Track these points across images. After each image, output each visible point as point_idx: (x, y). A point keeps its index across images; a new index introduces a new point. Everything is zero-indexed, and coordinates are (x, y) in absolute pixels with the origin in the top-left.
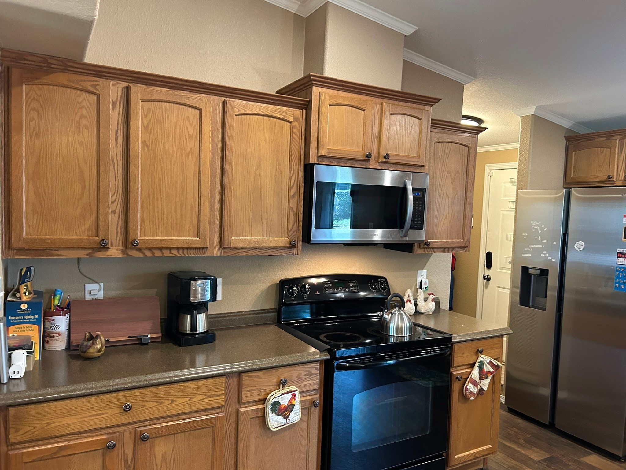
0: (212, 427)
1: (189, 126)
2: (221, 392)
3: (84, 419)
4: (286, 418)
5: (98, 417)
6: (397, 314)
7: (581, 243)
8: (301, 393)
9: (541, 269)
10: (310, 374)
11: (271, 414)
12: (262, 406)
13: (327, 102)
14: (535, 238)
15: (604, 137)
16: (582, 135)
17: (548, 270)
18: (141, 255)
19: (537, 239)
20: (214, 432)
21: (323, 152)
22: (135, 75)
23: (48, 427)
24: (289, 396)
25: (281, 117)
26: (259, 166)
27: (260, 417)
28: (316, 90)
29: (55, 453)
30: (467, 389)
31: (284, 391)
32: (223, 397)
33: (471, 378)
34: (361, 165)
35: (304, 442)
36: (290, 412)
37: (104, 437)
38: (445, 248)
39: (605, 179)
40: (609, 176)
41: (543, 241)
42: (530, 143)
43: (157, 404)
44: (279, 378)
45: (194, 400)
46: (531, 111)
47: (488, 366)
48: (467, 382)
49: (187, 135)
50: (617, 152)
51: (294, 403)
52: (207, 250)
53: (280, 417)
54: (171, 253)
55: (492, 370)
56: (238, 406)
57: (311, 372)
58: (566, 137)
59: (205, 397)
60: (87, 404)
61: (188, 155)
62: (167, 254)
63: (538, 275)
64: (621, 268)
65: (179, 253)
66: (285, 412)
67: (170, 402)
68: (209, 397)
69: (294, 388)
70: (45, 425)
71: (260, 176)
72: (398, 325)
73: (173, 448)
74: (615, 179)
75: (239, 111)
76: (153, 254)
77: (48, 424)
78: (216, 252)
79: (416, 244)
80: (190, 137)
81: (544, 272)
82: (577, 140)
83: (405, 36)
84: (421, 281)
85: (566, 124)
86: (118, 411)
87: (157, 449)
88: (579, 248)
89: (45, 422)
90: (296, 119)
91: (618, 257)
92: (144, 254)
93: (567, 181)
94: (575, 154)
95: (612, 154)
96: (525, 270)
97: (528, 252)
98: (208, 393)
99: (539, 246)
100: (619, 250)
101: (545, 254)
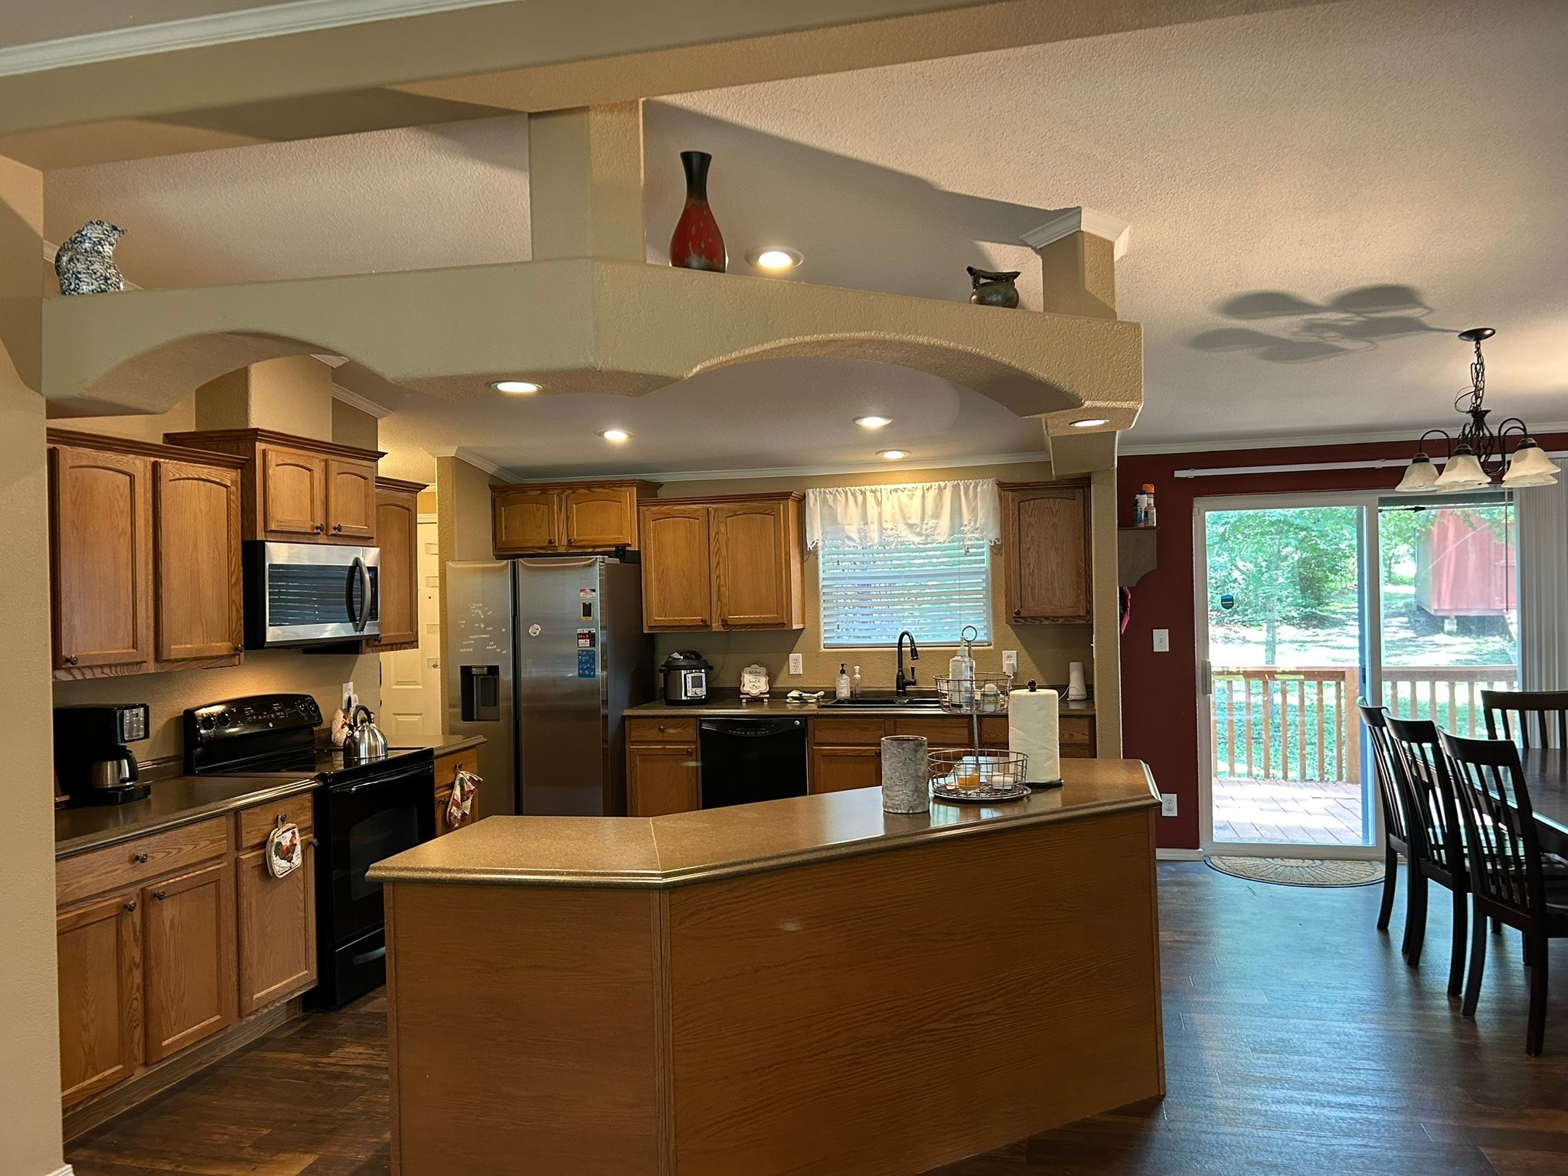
0: (216, 881)
1: (119, 499)
2: (223, 836)
3: (99, 878)
4: (290, 862)
5: (113, 874)
6: (366, 732)
7: (536, 626)
8: (299, 831)
9: (488, 667)
10: (302, 808)
11: (275, 858)
12: (262, 851)
13: (273, 464)
14: (476, 625)
15: (539, 490)
16: (512, 485)
17: (498, 667)
18: (71, 678)
19: (480, 626)
20: (218, 888)
21: (273, 526)
22: (65, 435)
23: (68, 890)
24: (289, 835)
25: (218, 480)
26: (195, 545)
27: (260, 865)
28: (260, 446)
29: (75, 923)
30: (450, 813)
31: (284, 829)
32: (225, 842)
33: (454, 799)
34: (310, 540)
35: (301, 896)
36: (293, 853)
37: (118, 899)
38: (392, 644)
39: (545, 544)
40: (550, 541)
41: (488, 629)
42: (453, 495)
43: (165, 854)
44: (275, 814)
45: (198, 847)
46: (451, 452)
47: (469, 783)
48: (450, 806)
49: (118, 512)
50: (556, 511)
51: (295, 842)
52: (141, 666)
53: (283, 861)
54: (103, 673)
55: (473, 788)
56: (236, 855)
57: (303, 805)
58: (492, 487)
59: (208, 842)
60: (102, 858)
61: (120, 537)
62: (98, 674)
63: (484, 675)
64: (583, 651)
65: (111, 672)
66: (287, 854)
67: (177, 850)
68: (213, 842)
69: (290, 825)
70: (64, 888)
71: (197, 560)
72: (369, 743)
73: (180, 911)
74: (557, 545)
75: (174, 475)
76: (83, 675)
77: (68, 885)
78: (151, 667)
79: (364, 642)
80: (122, 512)
81: (493, 670)
82: (505, 492)
83: (333, 368)
84: (350, 698)
85: (490, 469)
86: (128, 865)
87: (165, 913)
88: (535, 633)
89: (65, 883)
90: (234, 483)
91: (579, 639)
92: (74, 676)
93: (498, 546)
94: (505, 510)
95: (551, 512)
96: (466, 671)
97: (468, 646)
98: (212, 838)
99: (483, 636)
100: (579, 631)
101: (492, 645)
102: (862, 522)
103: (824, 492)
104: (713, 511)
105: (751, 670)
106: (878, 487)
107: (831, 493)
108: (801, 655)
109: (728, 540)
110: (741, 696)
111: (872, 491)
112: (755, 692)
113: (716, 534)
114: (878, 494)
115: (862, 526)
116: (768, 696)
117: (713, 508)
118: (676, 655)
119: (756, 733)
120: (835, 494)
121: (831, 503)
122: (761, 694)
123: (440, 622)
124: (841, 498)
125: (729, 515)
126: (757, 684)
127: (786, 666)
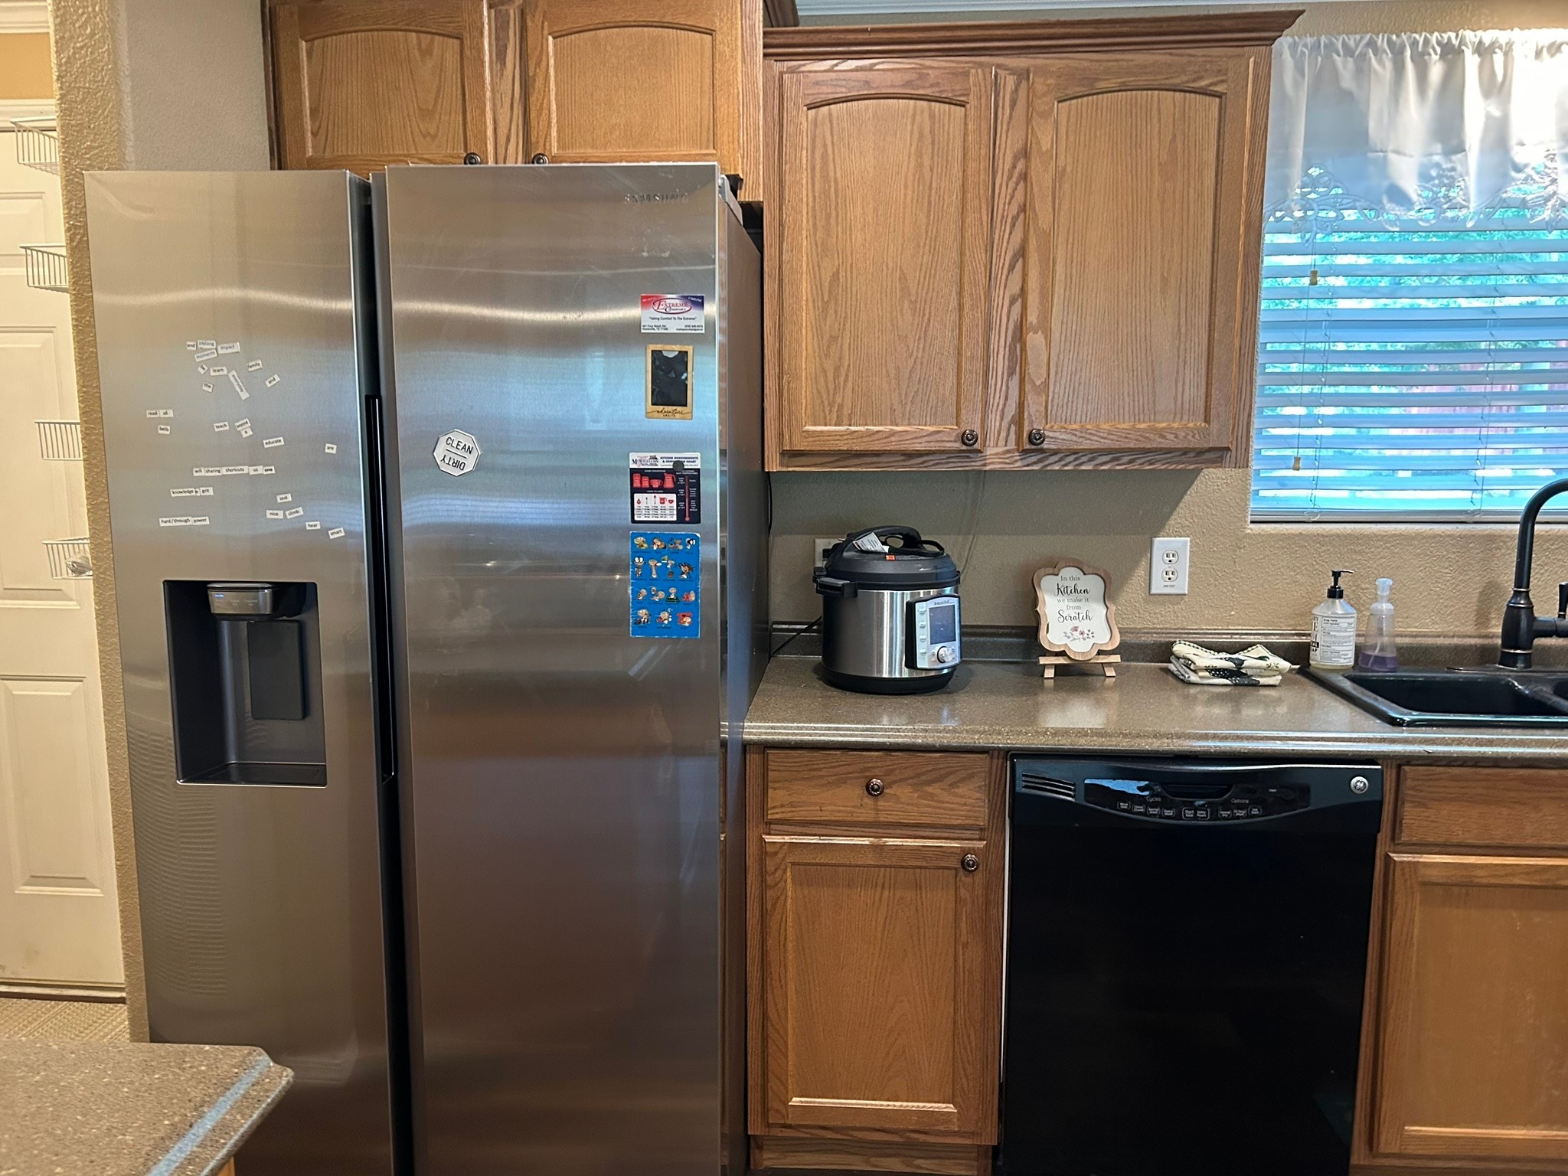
9: (274, 585)
14: (222, 427)
17: (312, 587)
19: (234, 433)
41: (269, 444)
50: (487, 57)
63: (259, 616)
64: (650, 539)
81: (295, 600)
91: (634, 490)
94: (309, 52)
95: (468, 62)
96: (187, 599)
97: (193, 506)
99: (249, 470)
100: (638, 459)
101: (285, 507)
102: (1438, 148)
103: (1330, 46)
104: (1011, 81)
105: (1063, 584)
106: (1502, 36)
107: (1348, 52)
108: (1188, 539)
109: (1060, 176)
110: (1043, 661)
111: (1480, 49)
112: (1080, 648)
113: (1016, 159)
114: (1498, 58)
115: (1437, 158)
116: (1116, 658)
117: (1013, 71)
118: (871, 542)
119: (1215, 816)
120: (1363, 56)
121: (1347, 81)
122: (1100, 653)
123: (83, 414)
124: (1382, 68)
125: (1070, 92)
126: (1084, 626)
127: (1141, 572)
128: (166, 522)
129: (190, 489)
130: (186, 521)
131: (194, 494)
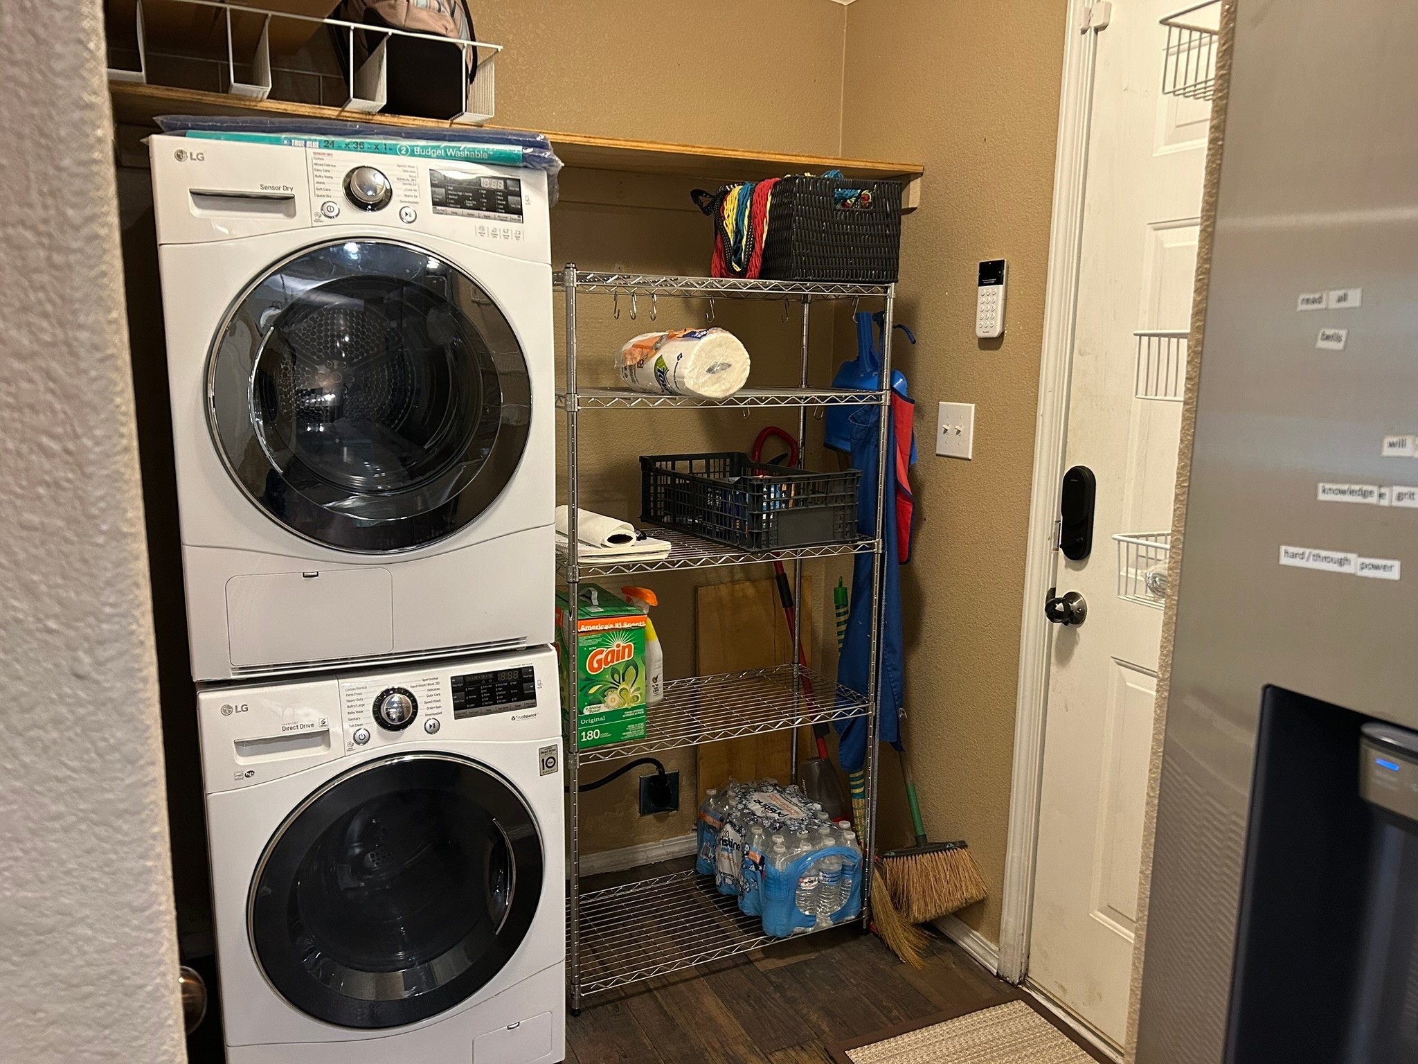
128: (1294, 556)
129: (1369, 488)
130: (1341, 562)
131: (1373, 500)
